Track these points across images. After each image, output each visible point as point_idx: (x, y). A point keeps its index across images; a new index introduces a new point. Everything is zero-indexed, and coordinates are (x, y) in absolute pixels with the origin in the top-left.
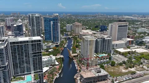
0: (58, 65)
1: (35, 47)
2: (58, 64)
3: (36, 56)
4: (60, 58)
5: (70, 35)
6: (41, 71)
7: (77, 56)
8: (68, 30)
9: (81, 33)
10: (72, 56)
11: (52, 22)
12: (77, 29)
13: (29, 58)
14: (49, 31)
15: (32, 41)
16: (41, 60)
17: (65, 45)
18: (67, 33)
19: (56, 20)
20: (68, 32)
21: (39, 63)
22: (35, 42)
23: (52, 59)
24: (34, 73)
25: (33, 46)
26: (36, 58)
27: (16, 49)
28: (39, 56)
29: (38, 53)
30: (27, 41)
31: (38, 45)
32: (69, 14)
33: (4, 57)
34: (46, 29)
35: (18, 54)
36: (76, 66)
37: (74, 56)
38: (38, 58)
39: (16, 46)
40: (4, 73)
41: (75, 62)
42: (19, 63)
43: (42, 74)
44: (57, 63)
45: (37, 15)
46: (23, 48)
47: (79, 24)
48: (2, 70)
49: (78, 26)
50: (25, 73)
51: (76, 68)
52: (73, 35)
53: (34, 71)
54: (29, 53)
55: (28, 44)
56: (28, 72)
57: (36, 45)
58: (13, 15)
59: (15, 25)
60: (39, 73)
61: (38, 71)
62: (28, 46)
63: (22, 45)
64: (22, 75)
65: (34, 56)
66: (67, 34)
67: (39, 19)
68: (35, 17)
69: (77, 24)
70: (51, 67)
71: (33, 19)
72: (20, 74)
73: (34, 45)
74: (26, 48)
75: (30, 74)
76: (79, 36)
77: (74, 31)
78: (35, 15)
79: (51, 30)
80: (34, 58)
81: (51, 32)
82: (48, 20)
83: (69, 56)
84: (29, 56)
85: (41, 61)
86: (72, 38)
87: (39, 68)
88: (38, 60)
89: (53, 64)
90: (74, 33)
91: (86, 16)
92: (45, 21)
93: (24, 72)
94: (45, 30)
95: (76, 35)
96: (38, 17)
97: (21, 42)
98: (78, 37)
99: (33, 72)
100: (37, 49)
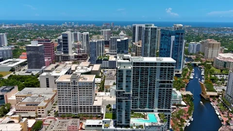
0: (185, 106)
1: (165, 72)
2: (185, 104)
3: (163, 86)
4: (187, 96)
5: (197, 60)
6: (168, 111)
7: (217, 97)
8: (191, 52)
9: (218, 58)
10: (207, 96)
11: (173, 38)
12: (210, 50)
13: (154, 87)
14: (166, 50)
15: (162, 64)
16: (171, 94)
17: (190, 75)
18: (189, 56)
19: (182, 34)
20: (191, 54)
21: (166, 98)
22: (166, 66)
23: (176, 95)
24: (159, 111)
25: (162, 70)
26: (164, 89)
27: (140, 73)
28: (168, 87)
29: (168, 82)
30: (156, 63)
31: (169, 70)
32: (188, 26)
33: (130, 82)
34: (162, 47)
35: (141, 81)
36: (218, 114)
37: (211, 96)
38: (167, 89)
39: (140, 69)
40: (127, 104)
41: (215, 107)
42: (140, 93)
43: (169, 115)
44: (183, 103)
45: (153, 26)
46: (148, 72)
47: (216, 42)
48: (126, 99)
49: (213, 46)
50: (146, 109)
51: (219, 116)
52: (201, 61)
53: (159, 108)
54: (155, 81)
55: (155, 68)
56: (150, 108)
57: (167, 70)
58: (105, 27)
59: (119, 40)
60: (165, 113)
61: (164, 109)
62: (155, 70)
63: (148, 68)
64: (142, 112)
65: (161, 86)
66: (191, 58)
67: (155, 32)
68: (150, 29)
69: (212, 42)
70: (175, 107)
71: (146, 32)
72: (139, 109)
73: (164, 70)
74: (152, 72)
75: (153, 111)
76: (214, 63)
77: (203, 54)
78: (151, 25)
79: (170, 49)
80: (161, 89)
81: (170, 52)
82: (168, 34)
83: (202, 95)
84: (154, 85)
85: (170, 96)
86: (199, 65)
87: (166, 106)
88: (165, 93)
89: (177, 104)
90: (203, 58)
91: (219, 30)
92: (162, 35)
93: (144, 108)
94: (161, 49)
95: (208, 60)
96: (155, 29)
97: (147, 64)
98: (212, 64)
99: (156, 109)
100: (167, 76)
